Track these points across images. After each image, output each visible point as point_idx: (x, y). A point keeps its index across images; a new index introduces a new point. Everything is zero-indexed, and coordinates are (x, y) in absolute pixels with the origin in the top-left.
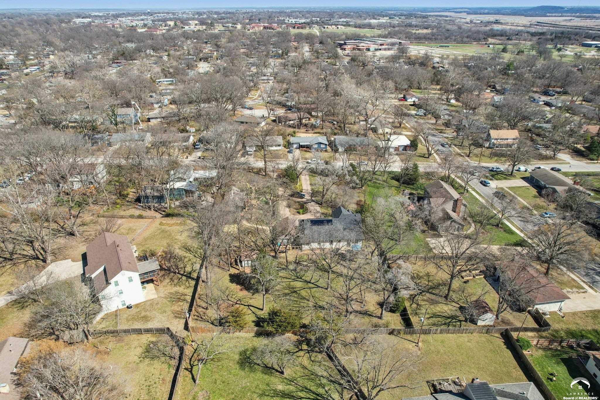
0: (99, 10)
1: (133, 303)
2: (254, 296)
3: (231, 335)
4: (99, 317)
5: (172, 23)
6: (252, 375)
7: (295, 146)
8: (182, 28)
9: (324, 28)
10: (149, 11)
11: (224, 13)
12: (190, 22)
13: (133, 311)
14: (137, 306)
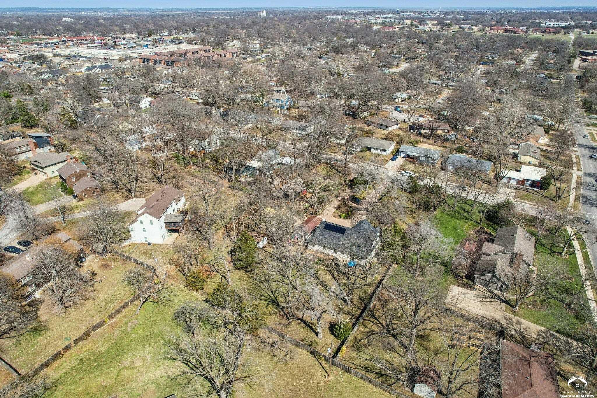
0: (354, 8)
1: (153, 242)
2: (234, 271)
3: (190, 292)
4: (126, 243)
5: (408, 22)
6: (175, 327)
7: (403, 155)
8: (416, 27)
9: (588, 33)
10: (398, 9)
11: (474, 14)
12: (427, 22)
13: (150, 247)
14: (155, 245)
